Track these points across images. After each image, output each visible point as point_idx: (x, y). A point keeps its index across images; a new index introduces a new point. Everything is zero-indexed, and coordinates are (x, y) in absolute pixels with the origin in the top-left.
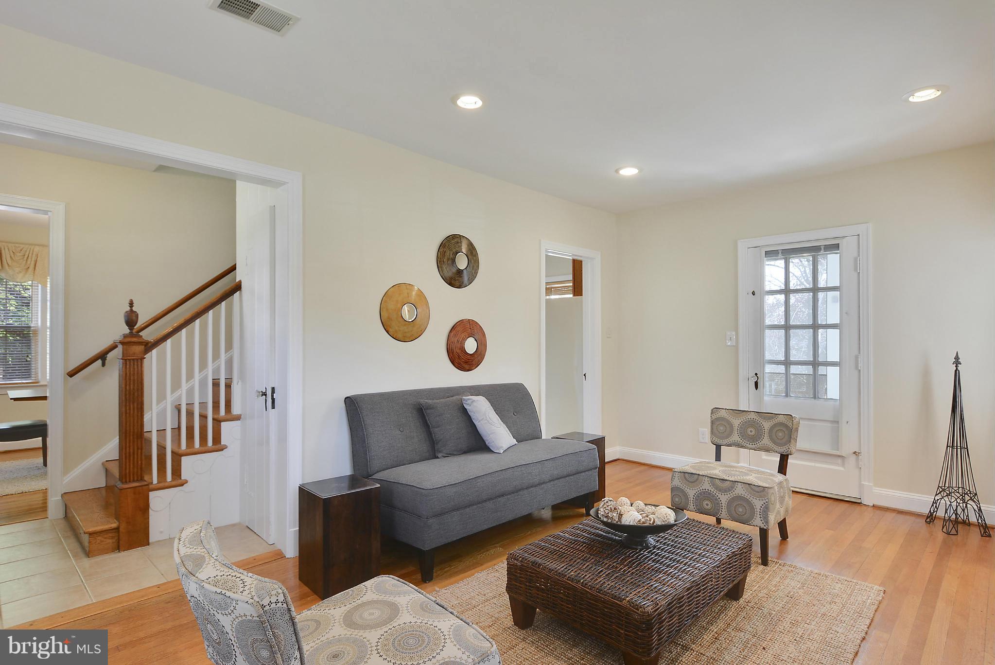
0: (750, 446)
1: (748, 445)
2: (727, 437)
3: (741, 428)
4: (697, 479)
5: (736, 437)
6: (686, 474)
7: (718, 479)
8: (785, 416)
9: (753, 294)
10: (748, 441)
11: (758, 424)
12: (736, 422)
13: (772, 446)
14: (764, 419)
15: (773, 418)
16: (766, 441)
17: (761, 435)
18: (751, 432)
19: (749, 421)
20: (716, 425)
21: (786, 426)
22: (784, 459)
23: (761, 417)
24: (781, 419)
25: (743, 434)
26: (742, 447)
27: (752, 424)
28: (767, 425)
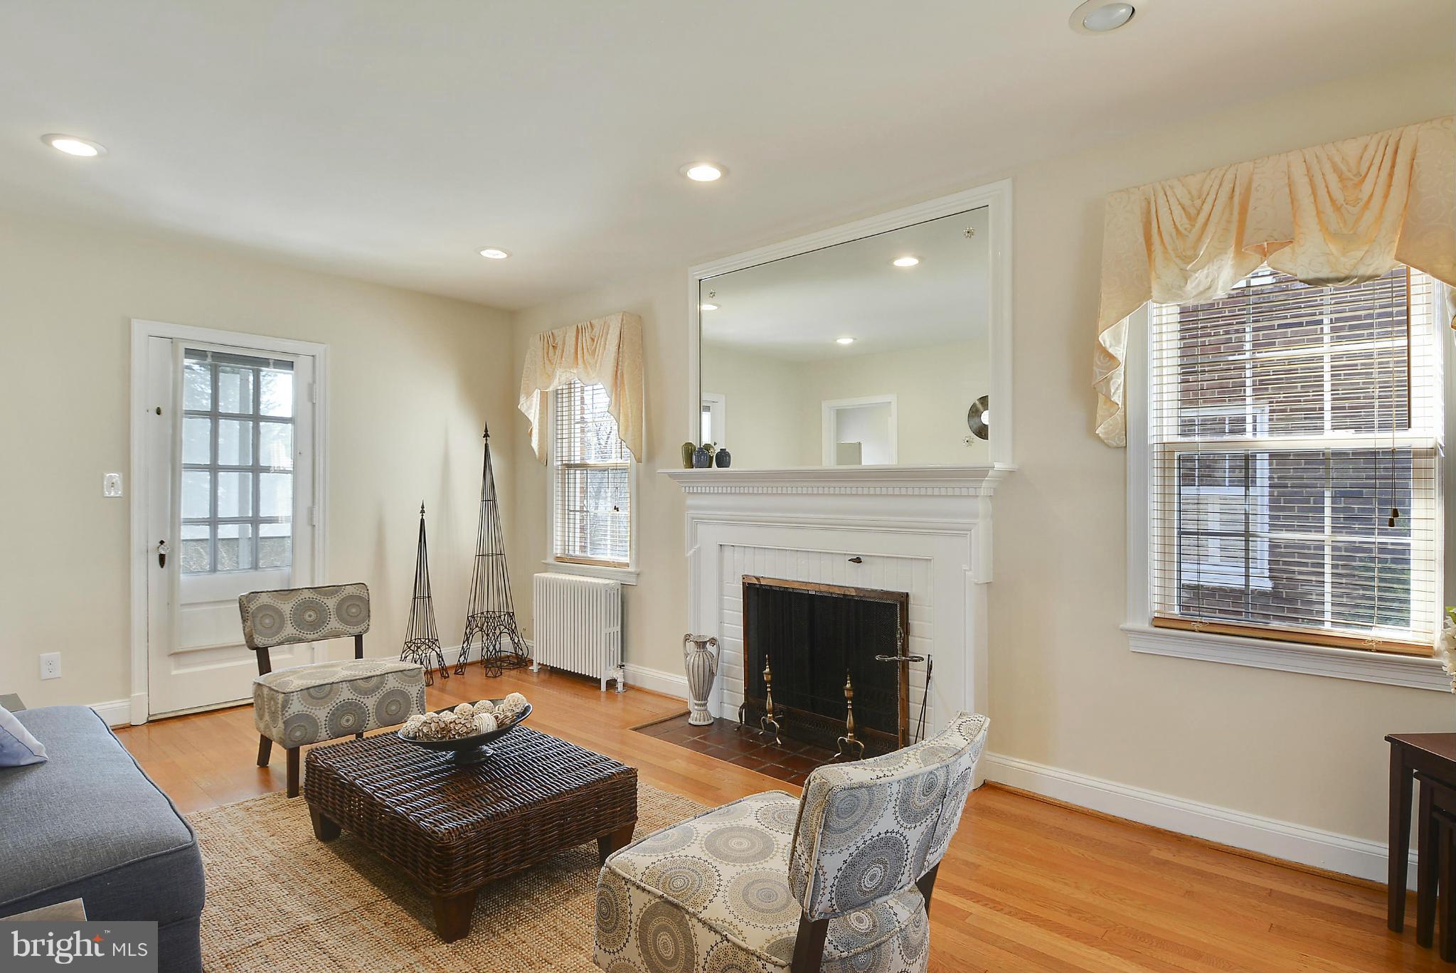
0: (312, 637)
1: (308, 636)
2: (277, 632)
3: (295, 614)
4: (330, 692)
5: (289, 630)
6: (311, 690)
7: (359, 679)
8: (354, 586)
9: (159, 412)
10: (308, 630)
11: (317, 603)
12: (287, 607)
13: (345, 628)
14: (325, 595)
15: (337, 592)
16: (334, 623)
17: (325, 618)
18: (310, 616)
19: (304, 603)
20: (259, 619)
21: (360, 598)
22: (359, 640)
23: (320, 594)
24: (350, 590)
25: (299, 623)
26: (300, 641)
27: (308, 605)
28: (331, 603)
